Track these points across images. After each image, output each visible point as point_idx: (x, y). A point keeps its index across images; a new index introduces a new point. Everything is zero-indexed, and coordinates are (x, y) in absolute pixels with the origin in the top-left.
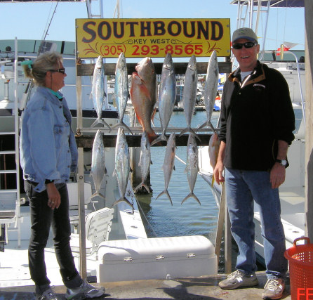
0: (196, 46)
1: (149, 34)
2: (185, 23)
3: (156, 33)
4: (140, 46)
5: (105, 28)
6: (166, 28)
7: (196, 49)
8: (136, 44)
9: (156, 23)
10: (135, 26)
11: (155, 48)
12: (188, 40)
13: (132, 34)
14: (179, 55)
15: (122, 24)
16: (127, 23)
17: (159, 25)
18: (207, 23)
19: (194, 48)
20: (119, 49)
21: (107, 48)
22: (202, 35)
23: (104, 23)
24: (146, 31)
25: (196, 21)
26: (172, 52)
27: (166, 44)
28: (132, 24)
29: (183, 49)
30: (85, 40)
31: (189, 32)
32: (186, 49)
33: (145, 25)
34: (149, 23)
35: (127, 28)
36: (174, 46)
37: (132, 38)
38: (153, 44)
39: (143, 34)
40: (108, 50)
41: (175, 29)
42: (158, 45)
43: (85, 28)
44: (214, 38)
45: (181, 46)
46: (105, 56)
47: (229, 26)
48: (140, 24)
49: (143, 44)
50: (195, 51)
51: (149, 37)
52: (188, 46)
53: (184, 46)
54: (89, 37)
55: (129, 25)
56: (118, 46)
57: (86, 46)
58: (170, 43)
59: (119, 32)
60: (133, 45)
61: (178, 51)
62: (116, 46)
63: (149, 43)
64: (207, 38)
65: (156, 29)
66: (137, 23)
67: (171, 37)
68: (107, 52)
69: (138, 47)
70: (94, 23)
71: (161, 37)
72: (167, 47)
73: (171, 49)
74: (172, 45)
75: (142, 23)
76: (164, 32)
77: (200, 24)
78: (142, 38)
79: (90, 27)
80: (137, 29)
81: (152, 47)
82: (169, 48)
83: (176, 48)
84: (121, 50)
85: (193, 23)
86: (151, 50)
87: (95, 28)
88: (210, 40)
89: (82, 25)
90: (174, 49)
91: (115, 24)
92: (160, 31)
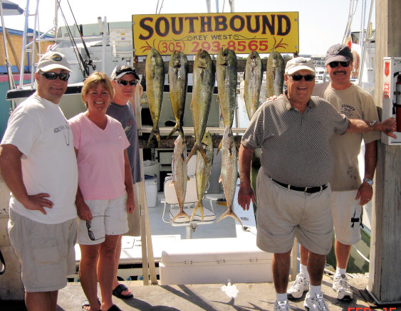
0: (261, 42)
1: (210, 30)
2: (249, 17)
3: (217, 29)
4: (200, 42)
5: (162, 24)
6: (228, 23)
7: (261, 44)
8: (196, 40)
9: (216, 18)
10: (195, 21)
11: (216, 44)
12: (252, 35)
13: (192, 30)
14: (243, 51)
15: (181, 19)
16: (186, 19)
17: (221, 20)
18: (273, 17)
19: (258, 44)
20: (178, 46)
21: (165, 45)
22: (267, 30)
23: (162, 18)
24: (206, 26)
25: (261, 14)
26: (235, 48)
27: (228, 40)
28: (192, 19)
29: (247, 45)
30: (142, 37)
31: (253, 27)
32: (250, 45)
33: (206, 20)
34: (209, 18)
35: (186, 24)
36: (236, 42)
37: (192, 34)
38: (214, 40)
39: (203, 30)
40: (166, 47)
41: (237, 23)
42: (219, 41)
43: (142, 24)
44: (280, 33)
45: (244, 42)
46: (164, 54)
47: (297, 20)
48: (200, 19)
49: (204, 40)
50: (259, 47)
51: (209, 33)
52: (252, 42)
53: (248, 42)
54: (146, 33)
55: (188, 21)
56: (177, 43)
57: (143, 43)
58: (232, 39)
59: (177, 28)
60: (193, 41)
61: (241, 48)
62: (175, 43)
63: (209, 40)
64: (273, 33)
65: (218, 23)
66: (197, 18)
67: (234, 33)
68: (165, 49)
69: (198, 44)
70: (151, 19)
71: (222, 33)
72: (229, 43)
73: (234, 46)
74: (234, 41)
75: (203, 18)
76: (225, 28)
77: (265, 18)
78: (202, 34)
79: (147, 23)
80: (197, 24)
81: (213, 43)
82: (231, 44)
83: (239, 44)
84: (180, 46)
85: (257, 18)
86: (212, 47)
87: (152, 25)
88: (276, 36)
89: (139, 22)
90: (236, 45)
91: (173, 19)
92: (221, 27)
